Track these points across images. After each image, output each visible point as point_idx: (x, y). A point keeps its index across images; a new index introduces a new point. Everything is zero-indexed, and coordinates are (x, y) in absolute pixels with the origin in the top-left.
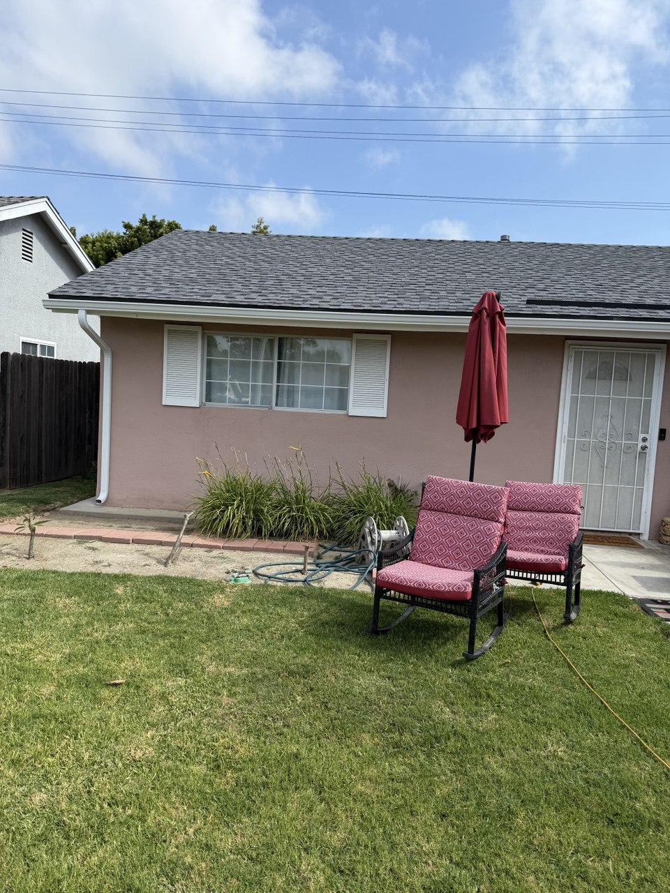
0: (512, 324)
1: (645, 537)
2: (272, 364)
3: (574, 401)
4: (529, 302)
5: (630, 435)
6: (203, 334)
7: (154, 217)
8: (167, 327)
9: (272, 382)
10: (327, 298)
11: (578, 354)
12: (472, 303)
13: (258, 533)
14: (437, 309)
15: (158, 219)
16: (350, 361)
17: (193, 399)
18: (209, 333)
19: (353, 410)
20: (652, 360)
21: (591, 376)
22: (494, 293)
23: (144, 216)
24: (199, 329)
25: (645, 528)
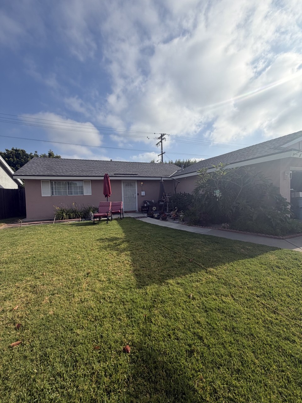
0: (110, 178)
1: (137, 211)
2: (67, 187)
3: (124, 190)
4: (115, 174)
5: (133, 195)
6: (50, 182)
7: (16, 148)
8: (41, 180)
9: (67, 190)
10: (78, 174)
11: (124, 182)
12: (104, 175)
13: (70, 218)
14: (99, 176)
15: (18, 149)
16: (83, 184)
17: (49, 195)
18: (52, 181)
19: (85, 194)
20: (135, 182)
21: (126, 186)
22: (107, 173)
23: (13, 148)
24: (49, 180)
25: (137, 209)
